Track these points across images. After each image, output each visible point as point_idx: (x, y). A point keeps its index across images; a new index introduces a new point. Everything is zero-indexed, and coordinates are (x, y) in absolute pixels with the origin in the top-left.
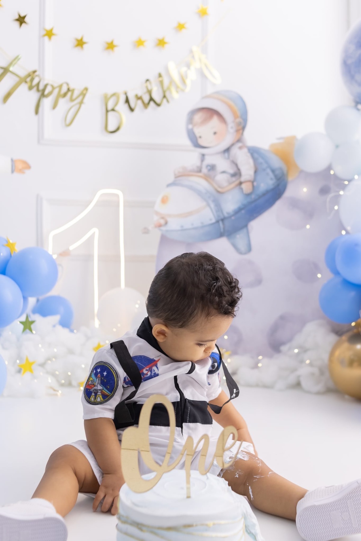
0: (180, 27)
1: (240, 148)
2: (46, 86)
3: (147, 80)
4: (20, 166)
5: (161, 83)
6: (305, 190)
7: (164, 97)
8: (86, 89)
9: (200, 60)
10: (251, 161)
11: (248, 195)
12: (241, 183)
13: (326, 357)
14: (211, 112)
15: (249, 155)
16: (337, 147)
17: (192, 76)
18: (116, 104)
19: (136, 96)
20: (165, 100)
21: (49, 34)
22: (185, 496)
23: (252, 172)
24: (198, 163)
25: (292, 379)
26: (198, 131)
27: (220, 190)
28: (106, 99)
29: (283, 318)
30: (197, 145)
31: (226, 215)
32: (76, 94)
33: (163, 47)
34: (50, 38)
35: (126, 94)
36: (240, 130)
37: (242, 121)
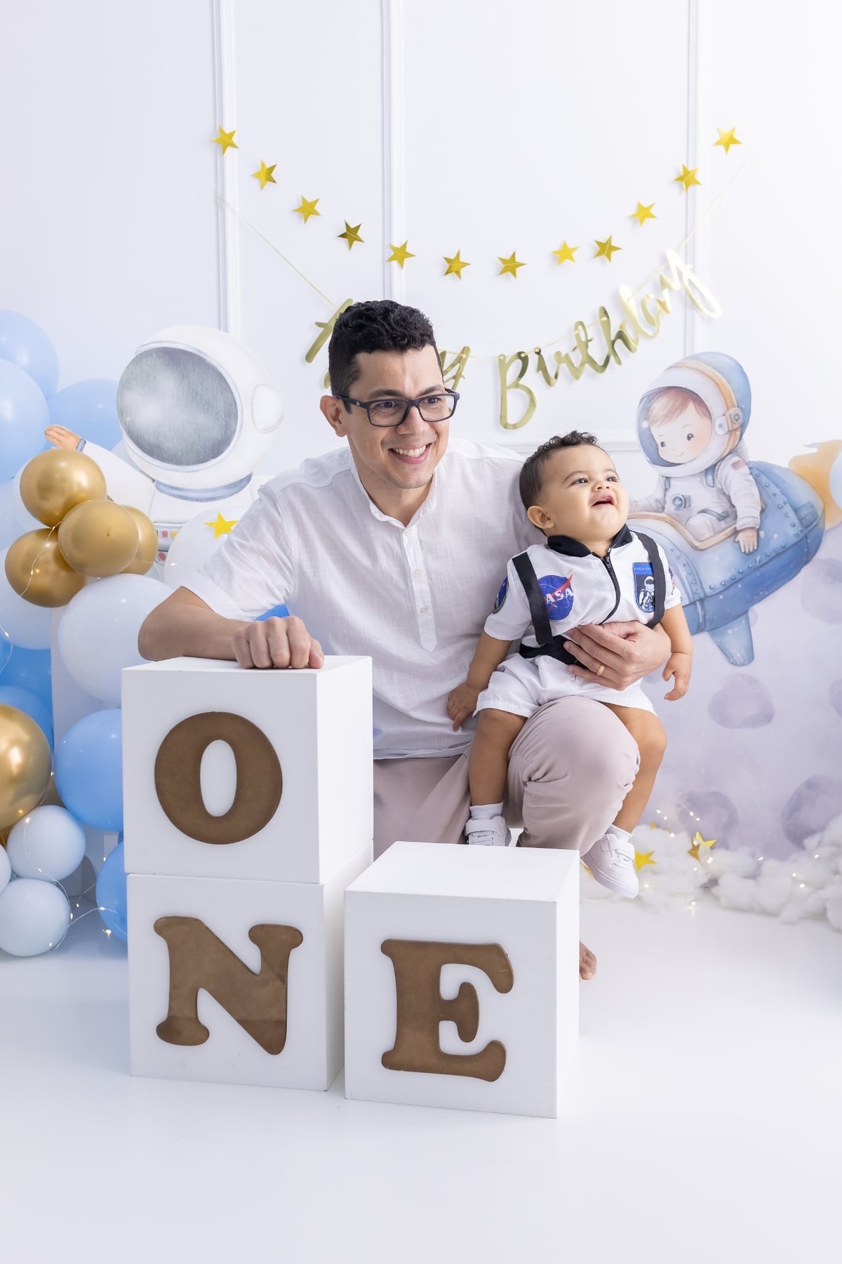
0: (642, 214)
1: (735, 465)
3: (581, 323)
5: (607, 325)
7: (612, 351)
8: (465, 350)
9: (680, 274)
10: (755, 491)
11: (750, 554)
12: (736, 532)
14: (685, 396)
15: (751, 478)
18: (521, 373)
19: (558, 354)
20: (613, 361)
21: (401, 255)
23: (757, 513)
24: (660, 495)
25: (813, 903)
26: (659, 433)
27: (697, 544)
28: (502, 364)
29: (810, 785)
31: (708, 591)
32: (449, 359)
33: (609, 257)
34: (401, 264)
35: (539, 353)
36: (736, 430)
37: (740, 414)
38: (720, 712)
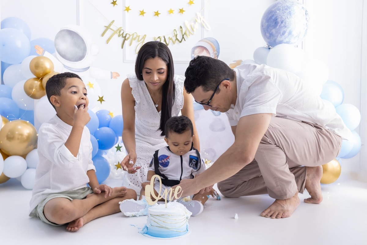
0: (191, 3)
2: (126, 35)
3: (175, 30)
4: (115, 75)
5: (182, 31)
7: (183, 37)
8: (145, 35)
9: (200, 19)
14: (203, 48)
17: (197, 27)
20: (183, 40)
21: (128, 9)
22: (165, 207)
32: (141, 38)
33: (182, 13)
34: (128, 11)
35: (164, 37)
36: (216, 57)
37: (217, 53)
38: (212, 128)
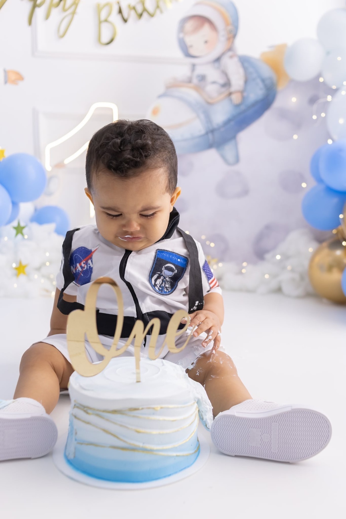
1: (231, 57)
4: (13, 77)
6: (294, 100)
7: (158, 7)
10: (241, 71)
11: (237, 106)
12: (230, 94)
13: (306, 263)
14: (203, 20)
15: (239, 64)
16: (328, 53)
18: (109, 14)
19: (129, 6)
20: (158, 12)
22: (135, 381)
23: (241, 83)
24: (189, 74)
25: (274, 284)
26: (189, 40)
27: (210, 101)
28: (99, 9)
29: (268, 227)
30: (188, 55)
31: (215, 126)
35: (119, 3)
36: (231, 37)
37: (234, 29)
38: (221, 191)
